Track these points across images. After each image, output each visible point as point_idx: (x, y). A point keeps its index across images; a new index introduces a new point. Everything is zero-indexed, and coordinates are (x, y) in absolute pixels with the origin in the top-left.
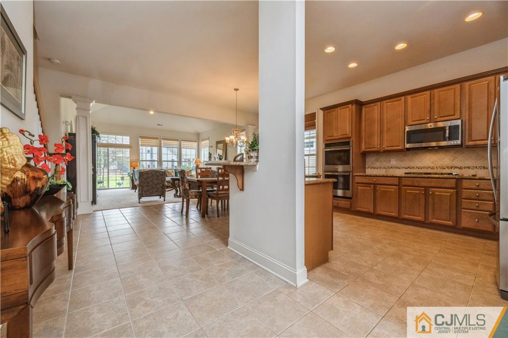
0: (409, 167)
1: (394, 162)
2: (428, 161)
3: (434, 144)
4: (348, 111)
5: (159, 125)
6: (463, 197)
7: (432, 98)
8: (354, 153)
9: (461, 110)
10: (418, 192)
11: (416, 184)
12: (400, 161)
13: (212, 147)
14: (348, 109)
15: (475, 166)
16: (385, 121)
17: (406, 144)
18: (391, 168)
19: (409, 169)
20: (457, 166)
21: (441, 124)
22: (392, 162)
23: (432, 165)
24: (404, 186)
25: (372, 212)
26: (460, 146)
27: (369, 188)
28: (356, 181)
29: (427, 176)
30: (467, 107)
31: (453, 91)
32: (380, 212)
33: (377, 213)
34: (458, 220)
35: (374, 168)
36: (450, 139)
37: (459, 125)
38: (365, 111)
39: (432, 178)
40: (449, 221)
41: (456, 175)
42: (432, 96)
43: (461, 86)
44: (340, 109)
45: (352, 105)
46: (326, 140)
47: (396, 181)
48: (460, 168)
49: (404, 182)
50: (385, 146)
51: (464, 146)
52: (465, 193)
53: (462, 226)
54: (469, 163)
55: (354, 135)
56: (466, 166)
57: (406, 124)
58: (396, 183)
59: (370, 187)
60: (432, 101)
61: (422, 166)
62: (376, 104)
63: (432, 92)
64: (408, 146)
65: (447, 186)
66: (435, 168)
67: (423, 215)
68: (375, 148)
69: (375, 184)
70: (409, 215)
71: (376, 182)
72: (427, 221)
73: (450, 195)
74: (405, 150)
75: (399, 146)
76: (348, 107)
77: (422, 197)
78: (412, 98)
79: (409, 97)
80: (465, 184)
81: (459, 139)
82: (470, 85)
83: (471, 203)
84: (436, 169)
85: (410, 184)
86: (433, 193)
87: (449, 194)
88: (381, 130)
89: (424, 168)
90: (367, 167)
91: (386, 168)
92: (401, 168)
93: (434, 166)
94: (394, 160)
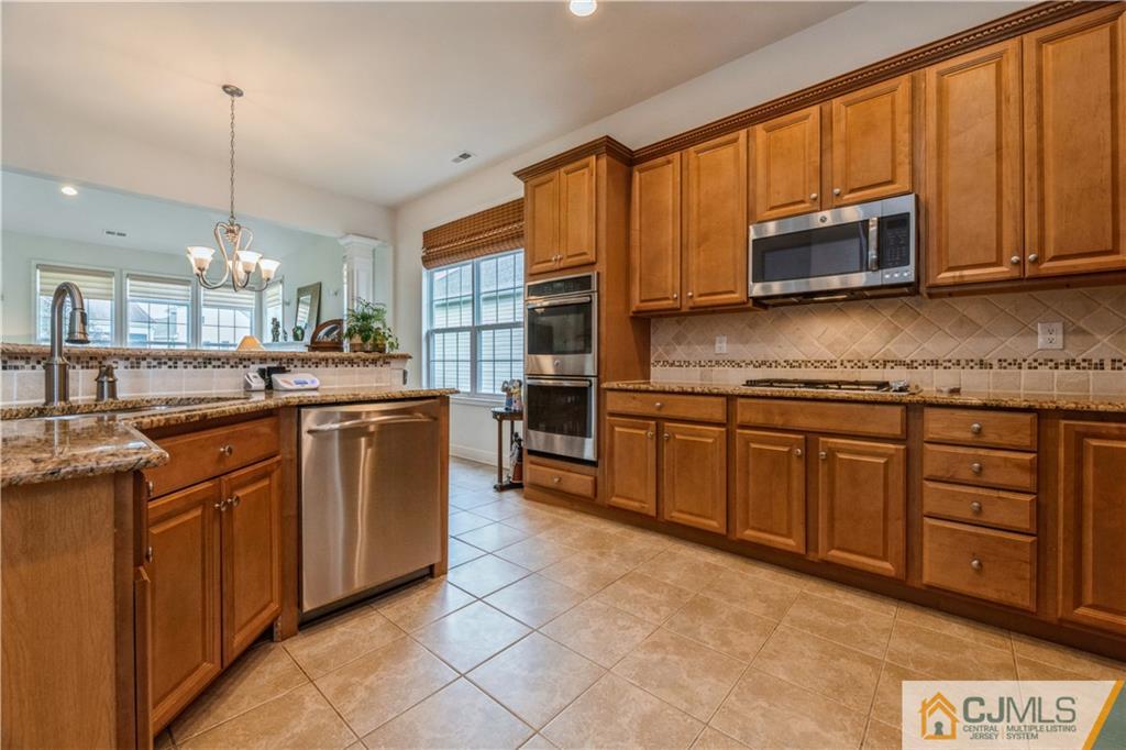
0: (764, 363)
1: (725, 345)
2: (816, 343)
3: (834, 282)
4: (586, 176)
5: (109, 233)
6: (927, 471)
7: (825, 126)
8: (603, 315)
9: (912, 163)
10: (786, 449)
11: (778, 421)
12: (742, 343)
13: (288, 304)
14: (586, 170)
15: (954, 356)
16: (695, 208)
17: (751, 283)
18: (717, 363)
19: (764, 367)
20: (901, 357)
21: (851, 214)
22: (717, 345)
23: (828, 356)
24: (743, 427)
25: (653, 513)
26: (912, 289)
27: (643, 432)
28: (610, 407)
29: (815, 394)
30: (932, 152)
31: (887, 98)
32: (675, 514)
33: (667, 517)
34: (911, 555)
35: (672, 365)
36: (881, 264)
37: (908, 214)
38: (640, 179)
39: (827, 400)
40: (884, 558)
41: (901, 390)
42: (826, 120)
43: (913, 80)
44: (567, 173)
45: (597, 159)
46: (532, 275)
47: (717, 410)
48: (910, 365)
49: (745, 413)
50: (696, 295)
51: (923, 289)
52: (934, 459)
53: (926, 579)
54: (937, 347)
55: (603, 255)
56: (928, 358)
57: (751, 217)
58: (719, 415)
59: (646, 428)
60: (827, 140)
61: (801, 357)
62: (670, 157)
63: (826, 106)
64: (757, 290)
65: (872, 429)
66: (838, 364)
67: (799, 530)
68: (667, 299)
69: (660, 420)
70: (760, 530)
71: (664, 413)
72: (812, 556)
73: (886, 463)
74: (750, 304)
75: (732, 292)
76: (587, 166)
77: (798, 468)
78: (768, 130)
79: (759, 129)
80: (935, 424)
81: (908, 264)
82: (941, 74)
83: (953, 495)
84: (840, 369)
85: (760, 419)
86: (832, 453)
87: (882, 461)
88: (684, 241)
89: (806, 363)
90: (652, 361)
91: (703, 363)
92: (743, 364)
93: (833, 358)
94: (725, 338)
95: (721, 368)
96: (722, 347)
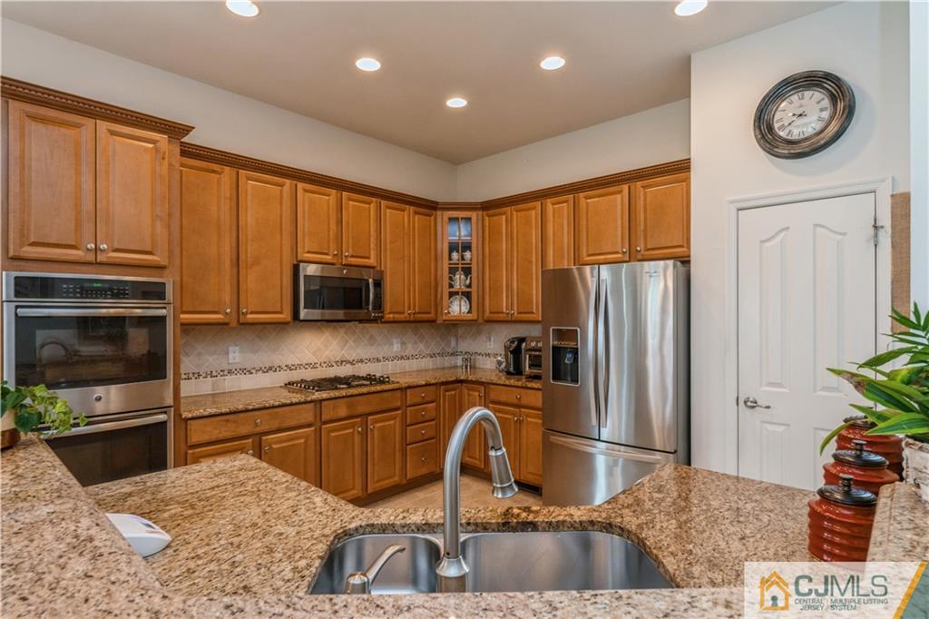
0: (270, 369)
2: (306, 351)
7: (339, 207)
9: (377, 251)
10: (351, 431)
12: (252, 352)
14: (151, 148)
15: (368, 357)
17: (302, 308)
18: (230, 372)
20: (349, 358)
22: (231, 355)
23: (313, 360)
24: (326, 422)
31: (367, 207)
42: (339, 203)
44: (112, 132)
45: (170, 143)
48: (352, 363)
50: (248, 313)
54: (362, 352)
55: (177, 260)
56: (359, 358)
61: (297, 362)
66: (318, 366)
69: (258, 435)
72: (364, 495)
73: (395, 423)
75: (280, 313)
76: (152, 142)
78: (305, 191)
79: (299, 187)
82: (386, 208)
84: (320, 368)
87: (393, 422)
91: (214, 374)
92: (254, 371)
93: (316, 361)
94: (237, 348)
95: (234, 376)
96: (236, 355)
